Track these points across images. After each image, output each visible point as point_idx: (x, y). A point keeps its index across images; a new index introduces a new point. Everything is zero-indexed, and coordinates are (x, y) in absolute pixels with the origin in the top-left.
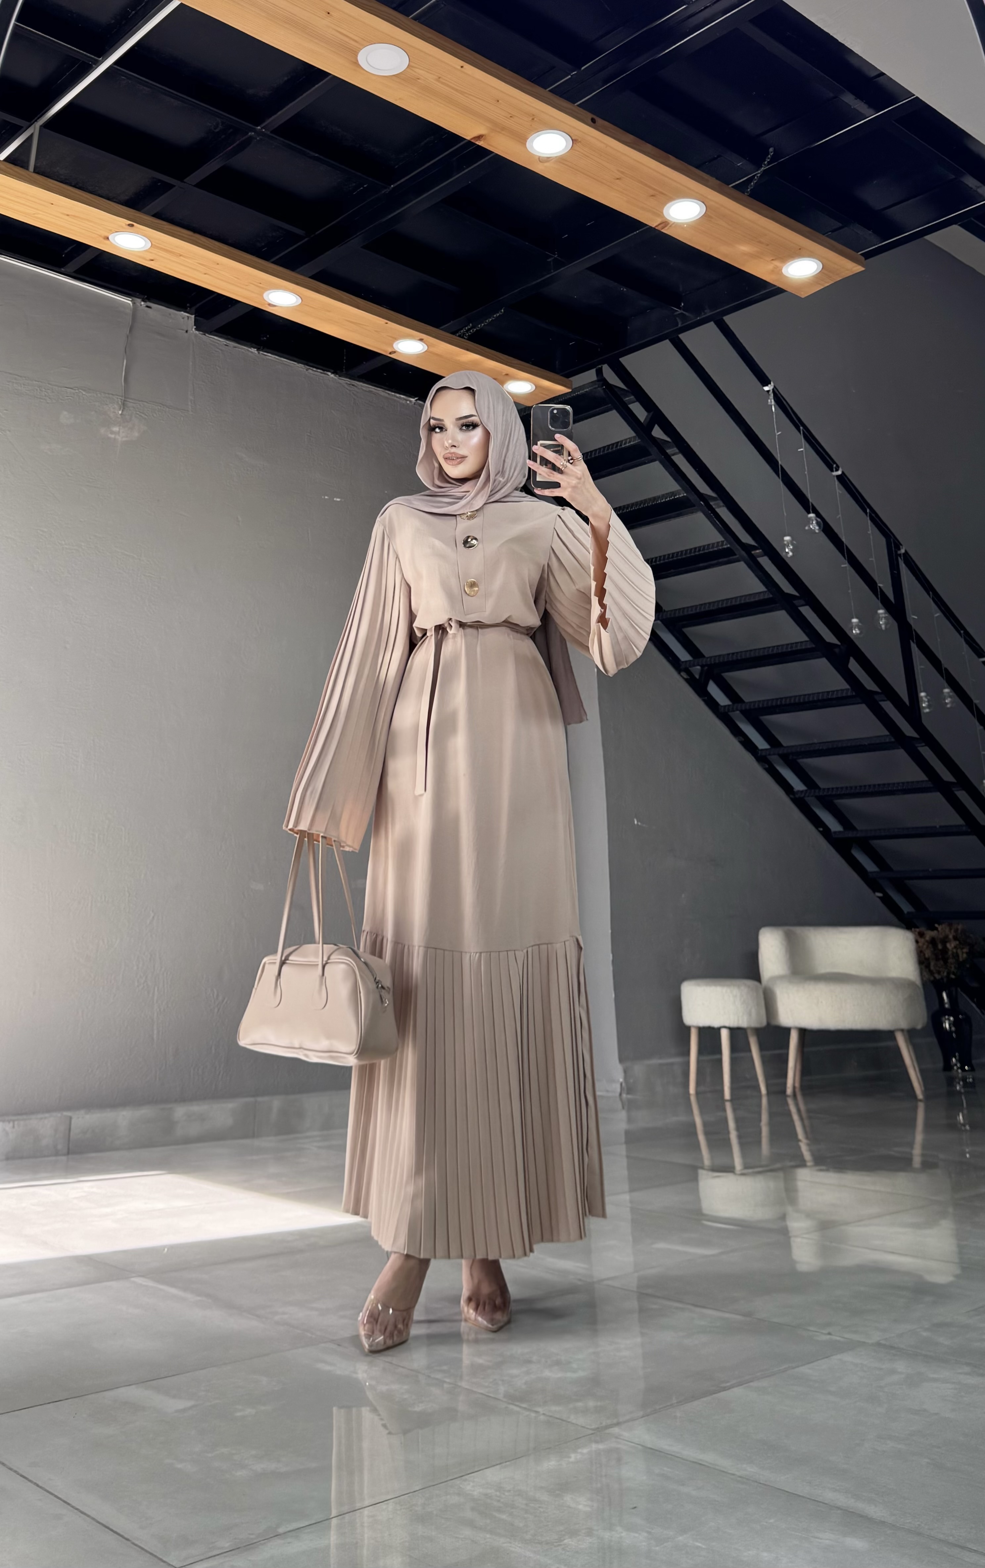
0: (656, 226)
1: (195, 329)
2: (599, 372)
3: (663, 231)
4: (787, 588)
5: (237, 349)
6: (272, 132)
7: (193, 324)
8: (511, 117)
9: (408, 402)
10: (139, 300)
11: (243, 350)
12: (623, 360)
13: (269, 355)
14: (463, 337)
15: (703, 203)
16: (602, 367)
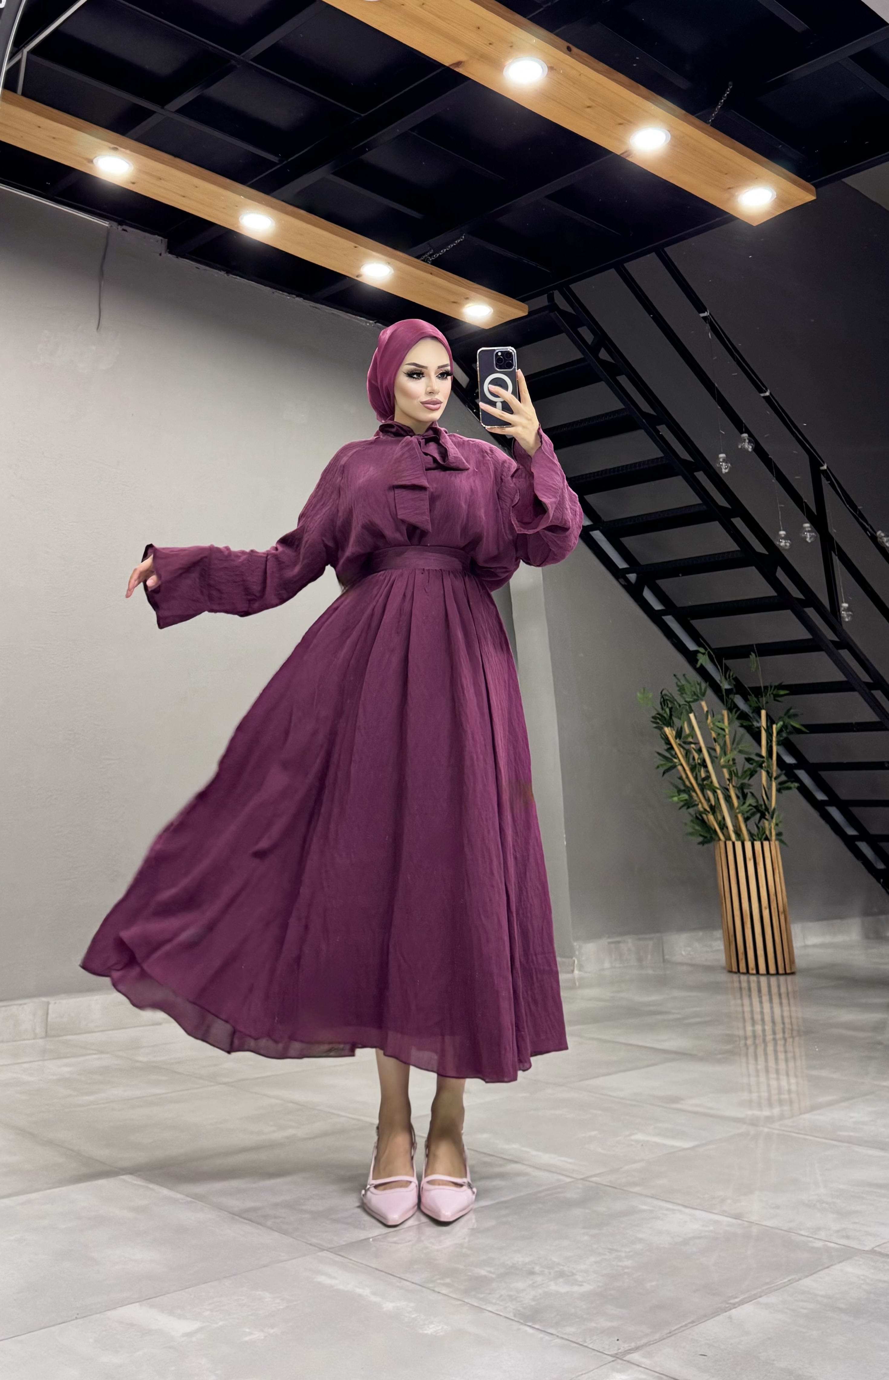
0: (622, 154)
1: (167, 252)
2: (551, 298)
3: (627, 159)
4: (721, 501)
5: (207, 272)
6: (253, 60)
7: (165, 247)
8: (490, 44)
9: (368, 324)
10: (115, 223)
11: (215, 274)
12: (574, 287)
13: (238, 278)
14: (426, 262)
15: (669, 131)
16: (553, 293)
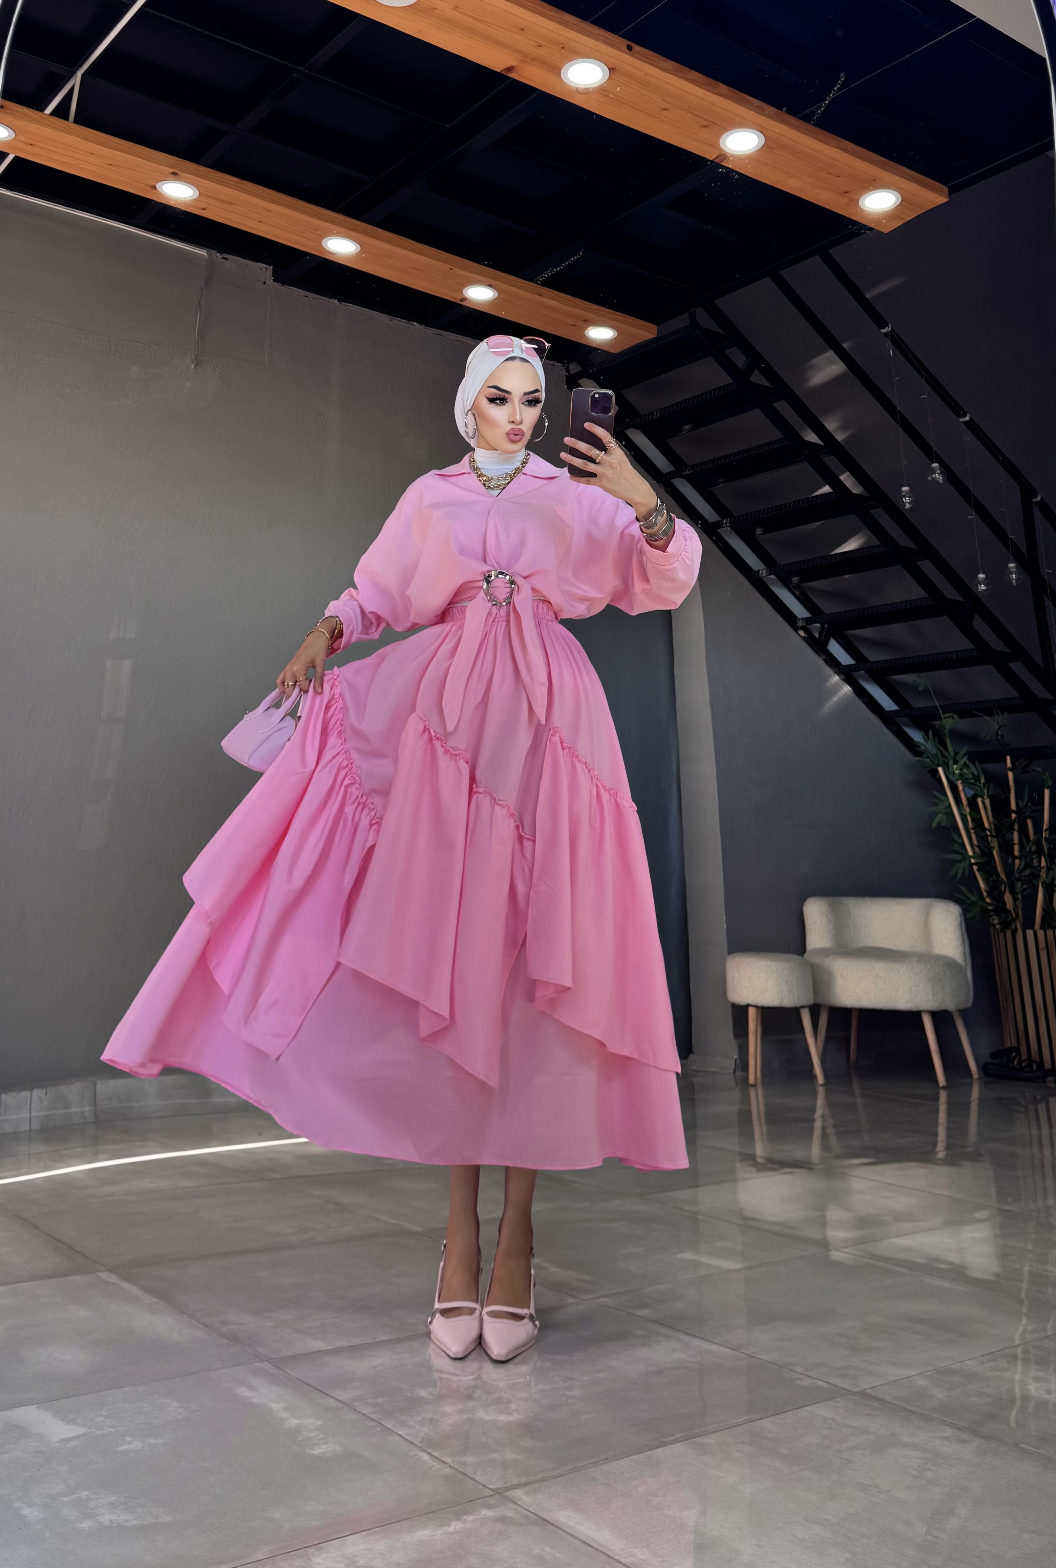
0: (715, 159)
1: (273, 280)
2: (692, 317)
3: (722, 163)
4: (904, 540)
5: (317, 300)
6: (316, 72)
7: (272, 275)
8: (539, 46)
10: (215, 252)
11: (323, 301)
12: (719, 302)
13: (351, 305)
15: (761, 132)
16: (695, 310)
